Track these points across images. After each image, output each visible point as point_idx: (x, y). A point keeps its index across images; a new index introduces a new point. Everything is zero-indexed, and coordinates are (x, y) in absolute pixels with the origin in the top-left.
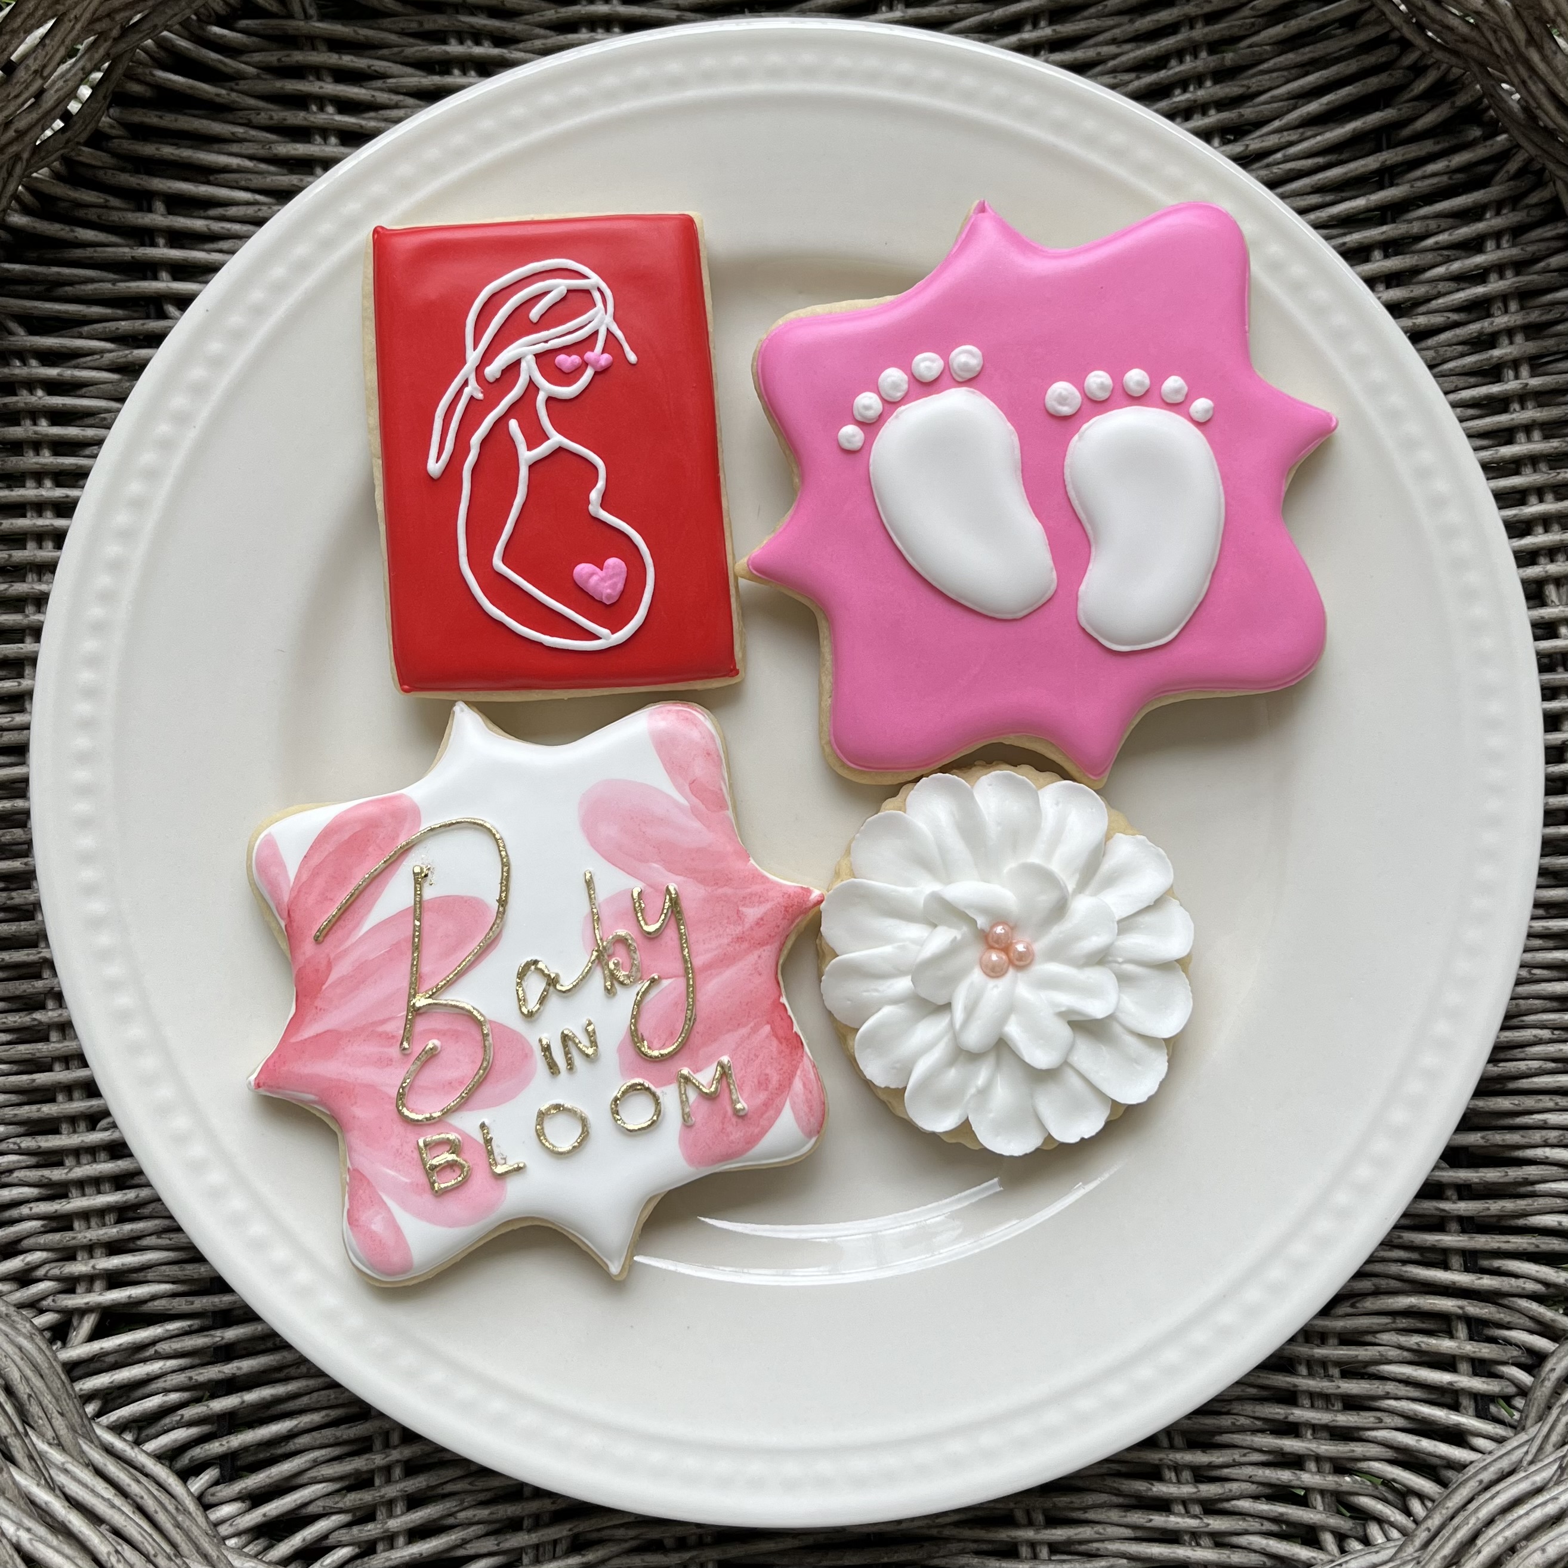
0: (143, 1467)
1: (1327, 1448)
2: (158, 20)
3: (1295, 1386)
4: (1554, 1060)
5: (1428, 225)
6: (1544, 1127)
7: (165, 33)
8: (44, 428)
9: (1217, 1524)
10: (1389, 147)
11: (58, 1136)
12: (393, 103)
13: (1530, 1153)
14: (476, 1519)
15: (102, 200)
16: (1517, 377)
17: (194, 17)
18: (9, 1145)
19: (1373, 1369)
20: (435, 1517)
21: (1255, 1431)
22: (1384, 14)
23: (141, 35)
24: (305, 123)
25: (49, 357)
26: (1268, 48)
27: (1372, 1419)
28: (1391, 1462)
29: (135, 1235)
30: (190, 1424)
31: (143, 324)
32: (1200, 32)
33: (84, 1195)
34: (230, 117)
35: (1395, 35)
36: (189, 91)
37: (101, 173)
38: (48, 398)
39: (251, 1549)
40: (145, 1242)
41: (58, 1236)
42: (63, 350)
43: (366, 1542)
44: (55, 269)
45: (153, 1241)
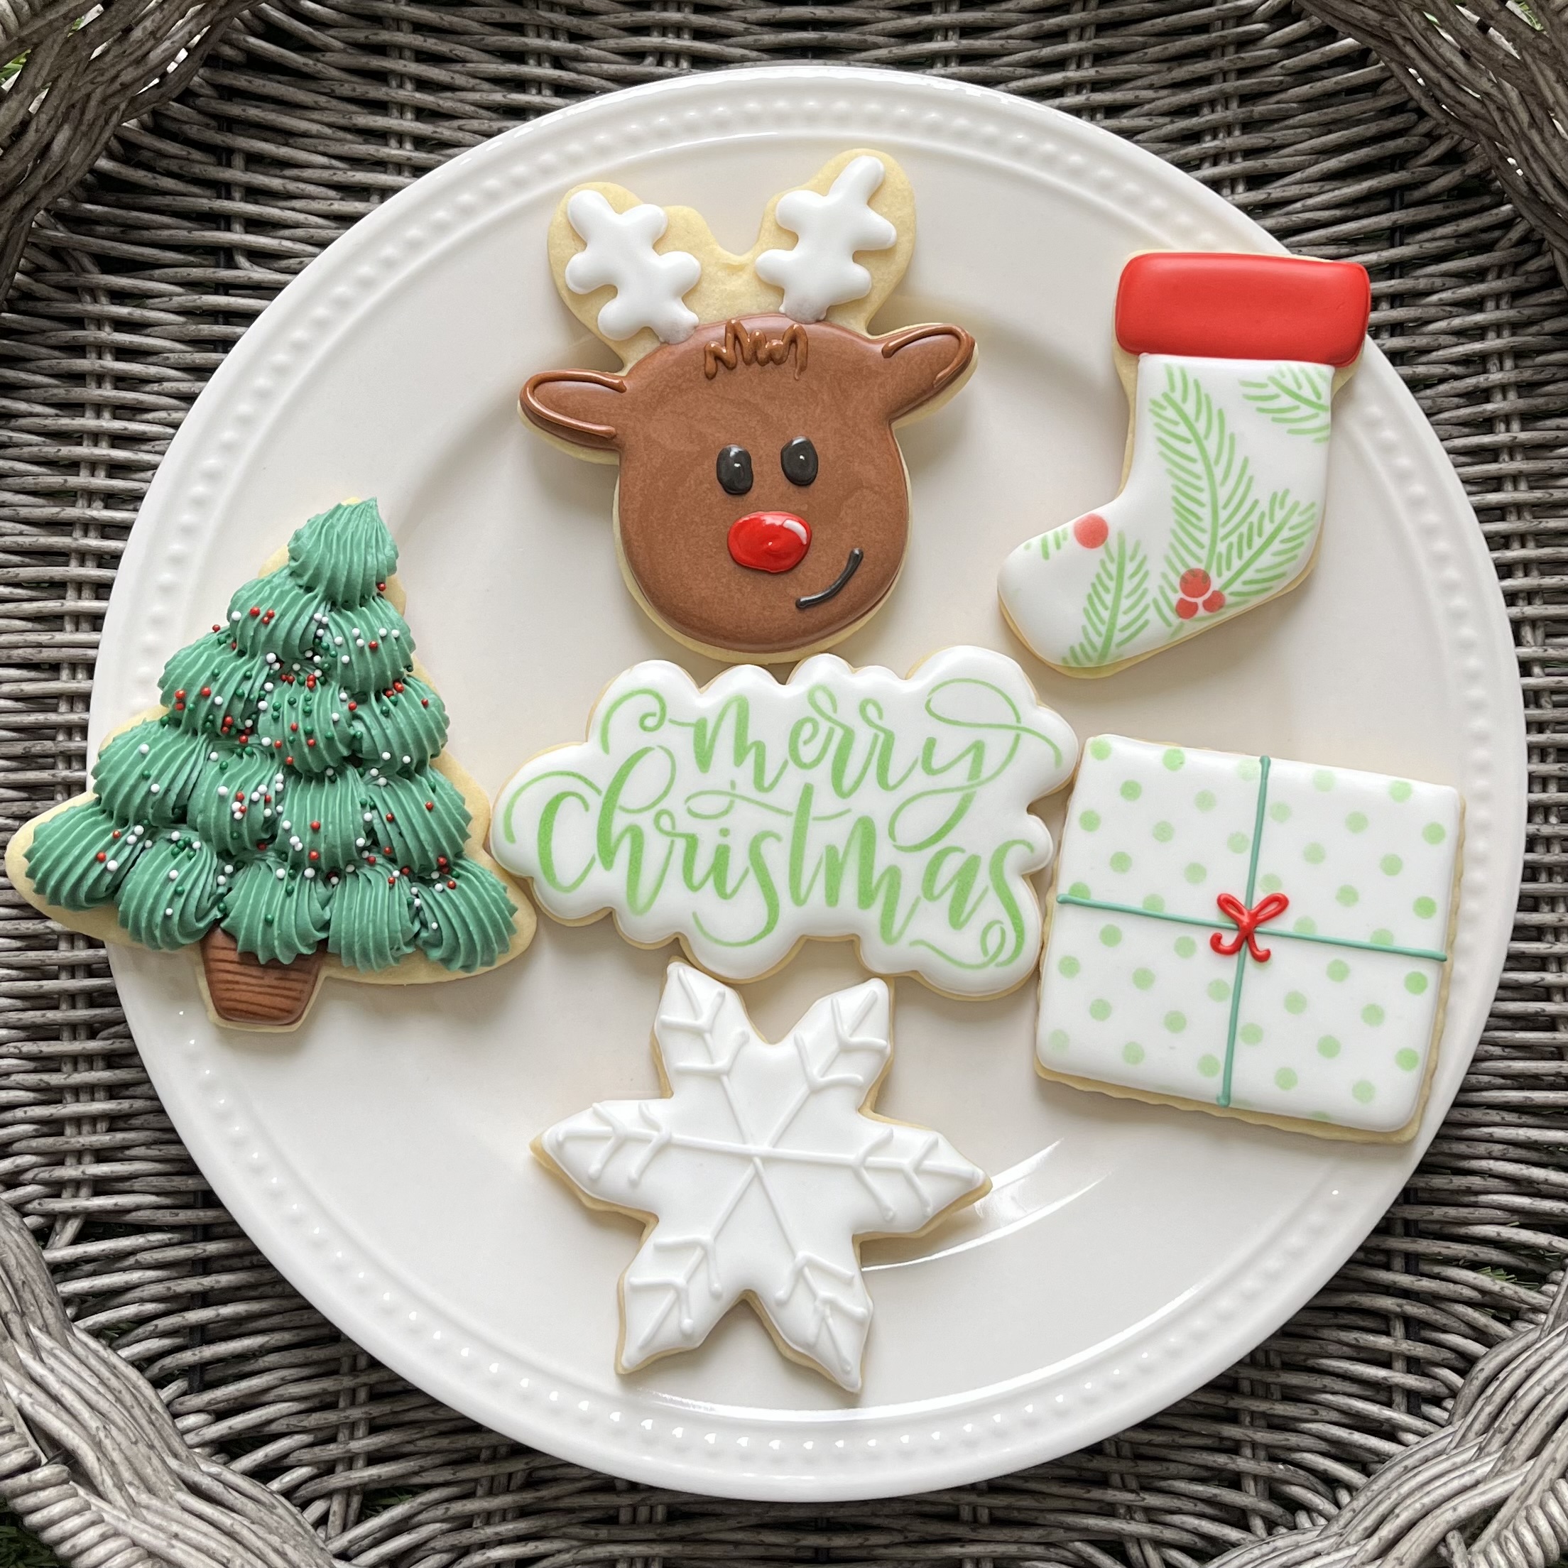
0: (119, 1367)
1: (1263, 1436)
4: (1503, 1076)
5: (1434, 282)
6: (1491, 1140)
7: (263, 5)
8: (110, 363)
9: (1153, 1500)
10: (1401, 208)
11: (59, 1042)
12: (468, 85)
13: (1475, 1164)
14: (436, 1447)
15: (184, 154)
16: (1508, 430)
18: (10, 1048)
19: (1311, 1362)
20: (393, 1443)
22: (1402, 85)
24: (385, 98)
25: (118, 296)
26: (1295, 105)
27: (1307, 1411)
28: (1324, 1454)
29: (125, 1143)
30: (164, 1334)
31: (215, 272)
32: (1232, 85)
33: (78, 1101)
34: (313, 86)
35: (1412, 105)
36: (279, 60)
37: (186, 128)
38: (115, 334)
39: (217, 1459)
40: (134, 1152)
41: (50, 1140)
42: (136, 291)
43: (326, 1462)
44: (135, 214)
45: (141, 1151)
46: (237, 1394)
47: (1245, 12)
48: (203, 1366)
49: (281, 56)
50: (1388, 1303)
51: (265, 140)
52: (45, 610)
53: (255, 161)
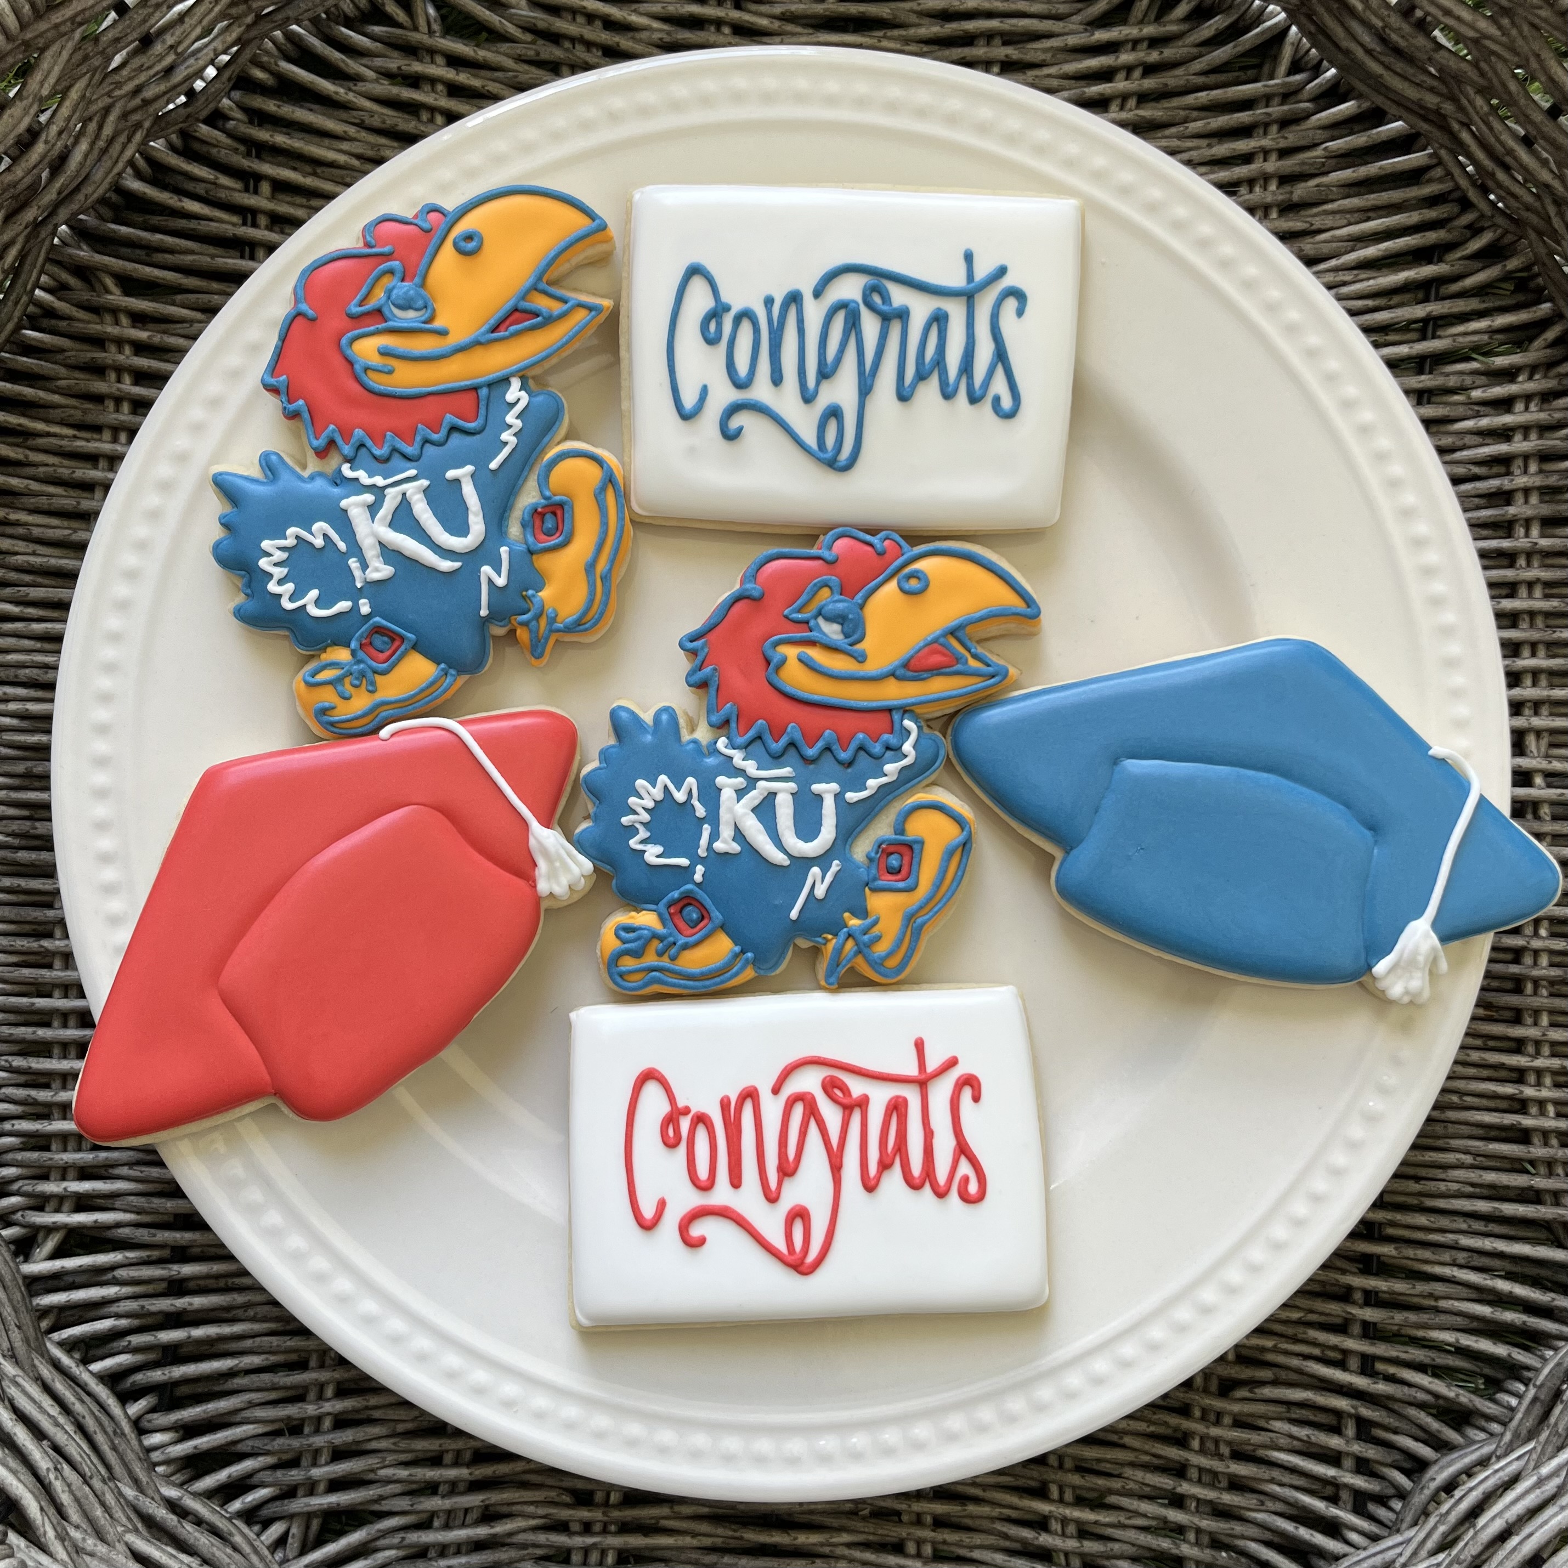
0: (86, 1384)
1: (1207, 1523)
2: (290, 12)
3: (1187, 1460)
4: (1473, 1185)
6: (1456, 1247)
7: (294, 27)
10: (1436, 300)
11: (49, 1060)
13: (1438, 1270)
14: (395, 1478)
15: (211, 177)
16: (1527, 535)
17: (324, 16)
19: (1261, 1453)
20: (357, 1471)
21: (1142, 1497)
22: (1449, 174)
23: (273, 25)
24: (415, 131)
25: (139, 319)
26: (1333, 189)
27: (1255, 1501)
28: (1268, 1544)
29: (108, 1164)
30: (135, 1350)
32: (1273, 165)
34: (344, 115)
35: (1457, 194)
36: (309, 84)
37: (214, 151)
38: (135, 358)
39: (178, 1478)
40: (117, 1171)
41: (34, 1155)
42: (156, 315)
43: (288, 1485)
44: (159, 236)
45: (124, 1171)
46: (203, 1415)
47: (1292, 89)
48: (175, 1385)
49: (311, 82)
50: (1342, 1403)
51: (295, 169)
53: (282, 189)
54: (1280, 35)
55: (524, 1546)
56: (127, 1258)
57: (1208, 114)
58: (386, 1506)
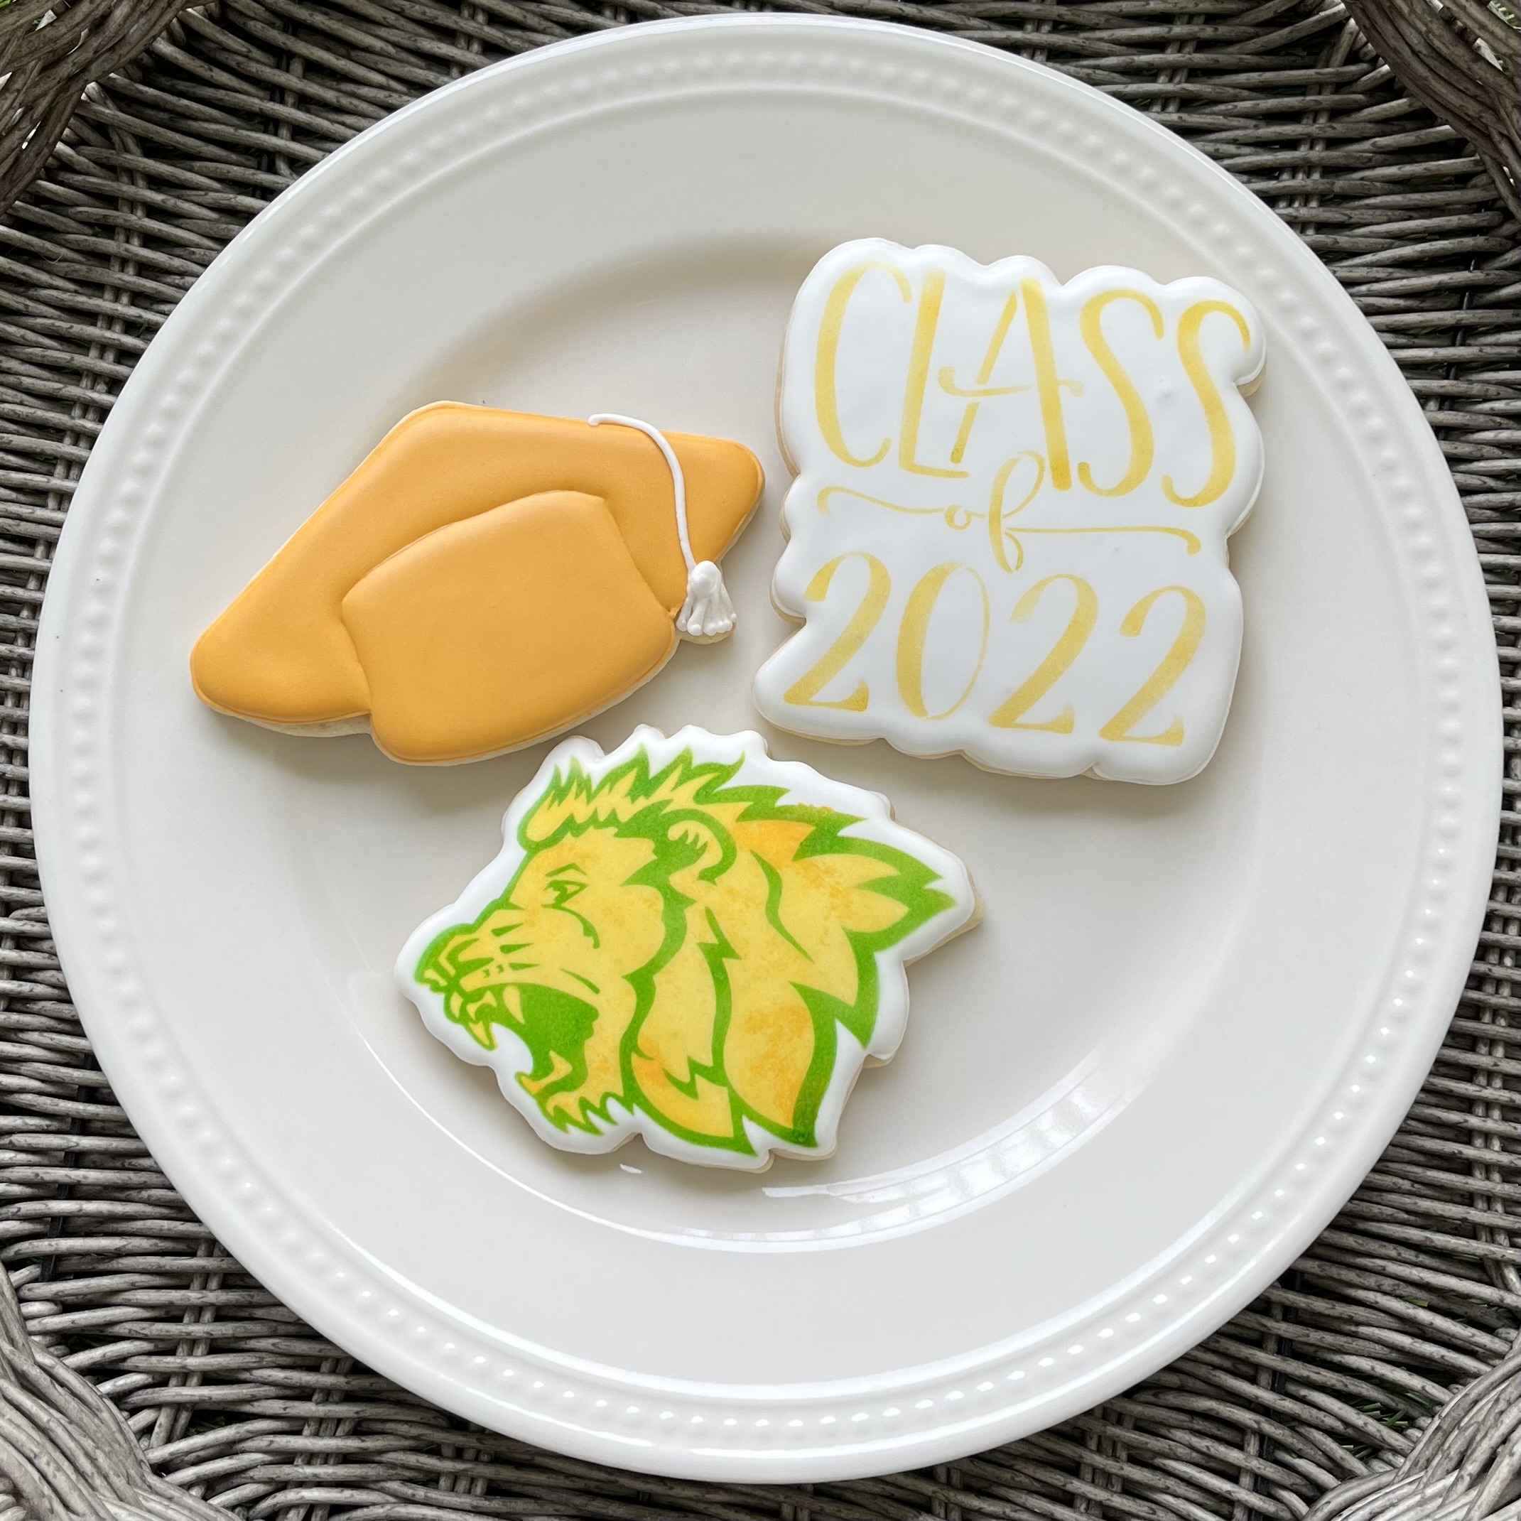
3: (1081, 1457)
4: (1407, 1212)
5: (1487, 390)
6: (1382, 1273)
8: (137, 249)
10: (1469, 308)
12: (541, 27)
13: (1361, 1294)
14: (271, 1379)
15: (244, 49)
19: (1160, 1461)
20: (233, 1367)
21: (1032, 1492)
22: (1493, 182)
24: (454, 26)
25: (156, 182)
26: (1378, 184)
27: (1146, 1509)
29: (19, 1026)
30: (26, 1218)
31: (253, 174)
32: (1317, 153)
35: (1500, 203)
37: (251, 23)
38: (146, 220)
39: (55, 1350)
40: (26, 1036)
42: (172, 179)
43: (162, 1373)
44: (184, 102)
45: (34, 1036)
46: (86, 1290)
47: (1346, 79)
48: (59, 1257)
50: (1247, 1417)
51: (328, 49)
52: (31, 484)
53: (313, 69)
54: (1338, 25)
55: (393, 1466)
56: (26, 1124)
57: (1259, 95)
58: (258, 1407)
